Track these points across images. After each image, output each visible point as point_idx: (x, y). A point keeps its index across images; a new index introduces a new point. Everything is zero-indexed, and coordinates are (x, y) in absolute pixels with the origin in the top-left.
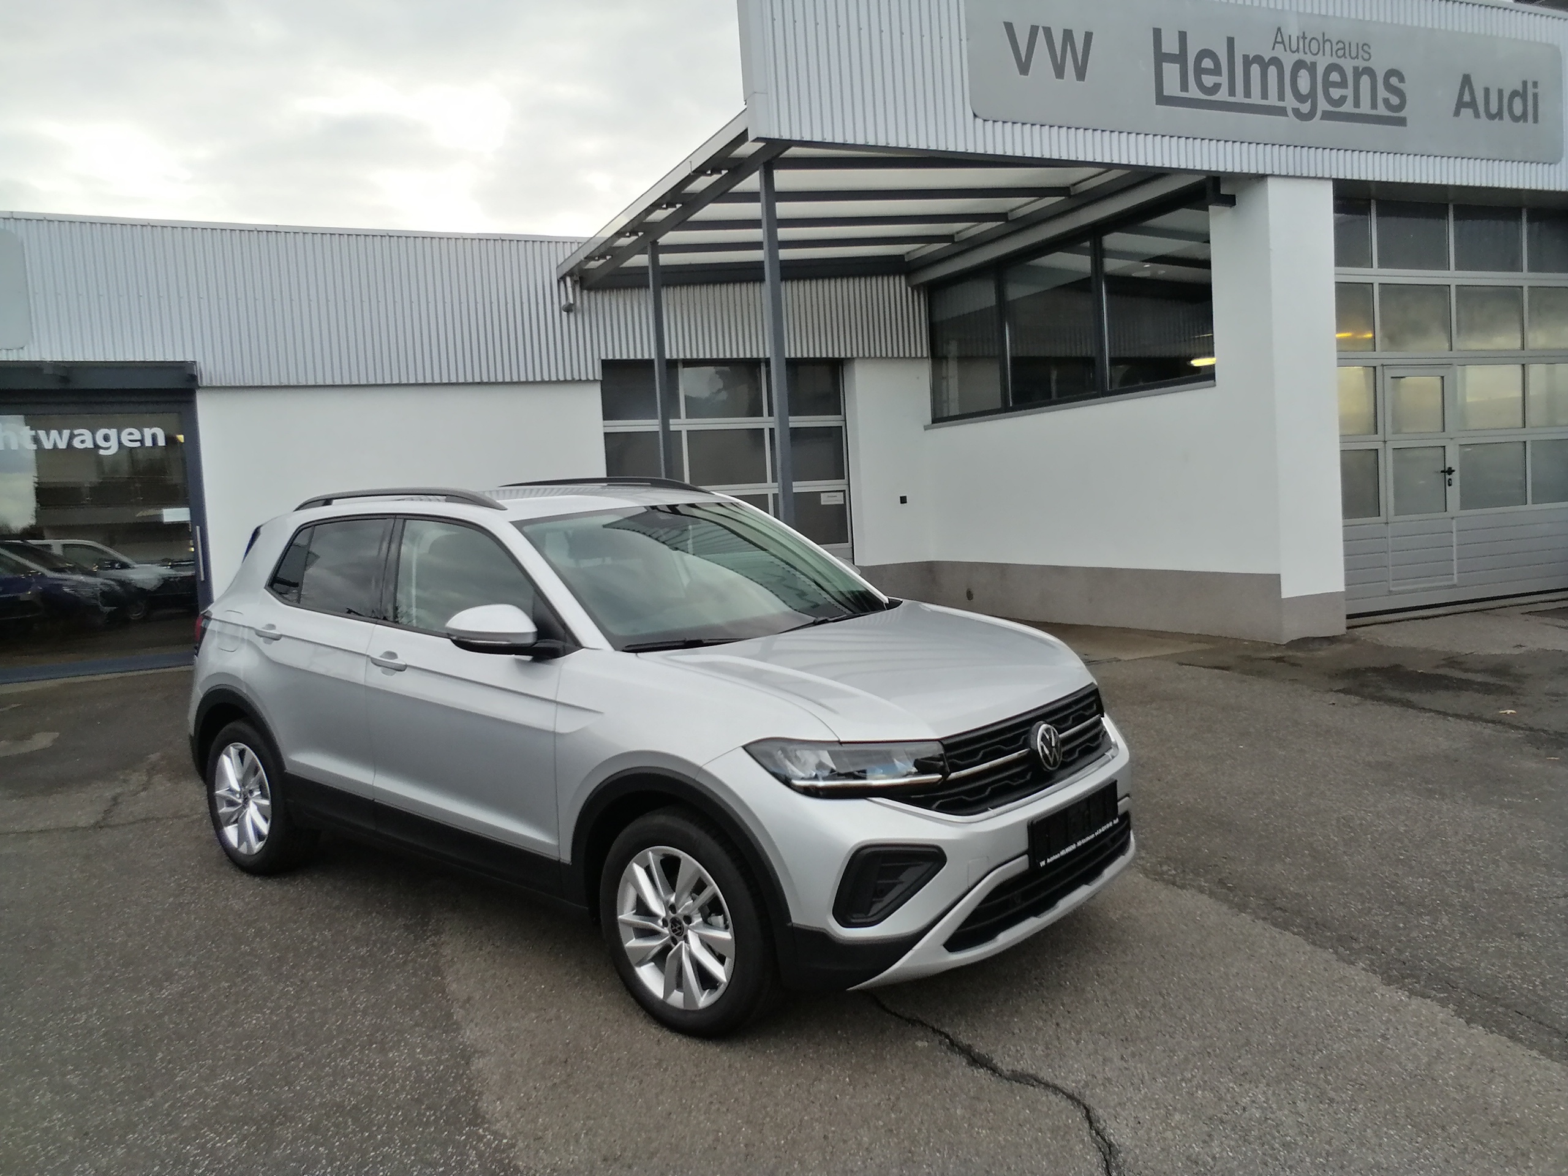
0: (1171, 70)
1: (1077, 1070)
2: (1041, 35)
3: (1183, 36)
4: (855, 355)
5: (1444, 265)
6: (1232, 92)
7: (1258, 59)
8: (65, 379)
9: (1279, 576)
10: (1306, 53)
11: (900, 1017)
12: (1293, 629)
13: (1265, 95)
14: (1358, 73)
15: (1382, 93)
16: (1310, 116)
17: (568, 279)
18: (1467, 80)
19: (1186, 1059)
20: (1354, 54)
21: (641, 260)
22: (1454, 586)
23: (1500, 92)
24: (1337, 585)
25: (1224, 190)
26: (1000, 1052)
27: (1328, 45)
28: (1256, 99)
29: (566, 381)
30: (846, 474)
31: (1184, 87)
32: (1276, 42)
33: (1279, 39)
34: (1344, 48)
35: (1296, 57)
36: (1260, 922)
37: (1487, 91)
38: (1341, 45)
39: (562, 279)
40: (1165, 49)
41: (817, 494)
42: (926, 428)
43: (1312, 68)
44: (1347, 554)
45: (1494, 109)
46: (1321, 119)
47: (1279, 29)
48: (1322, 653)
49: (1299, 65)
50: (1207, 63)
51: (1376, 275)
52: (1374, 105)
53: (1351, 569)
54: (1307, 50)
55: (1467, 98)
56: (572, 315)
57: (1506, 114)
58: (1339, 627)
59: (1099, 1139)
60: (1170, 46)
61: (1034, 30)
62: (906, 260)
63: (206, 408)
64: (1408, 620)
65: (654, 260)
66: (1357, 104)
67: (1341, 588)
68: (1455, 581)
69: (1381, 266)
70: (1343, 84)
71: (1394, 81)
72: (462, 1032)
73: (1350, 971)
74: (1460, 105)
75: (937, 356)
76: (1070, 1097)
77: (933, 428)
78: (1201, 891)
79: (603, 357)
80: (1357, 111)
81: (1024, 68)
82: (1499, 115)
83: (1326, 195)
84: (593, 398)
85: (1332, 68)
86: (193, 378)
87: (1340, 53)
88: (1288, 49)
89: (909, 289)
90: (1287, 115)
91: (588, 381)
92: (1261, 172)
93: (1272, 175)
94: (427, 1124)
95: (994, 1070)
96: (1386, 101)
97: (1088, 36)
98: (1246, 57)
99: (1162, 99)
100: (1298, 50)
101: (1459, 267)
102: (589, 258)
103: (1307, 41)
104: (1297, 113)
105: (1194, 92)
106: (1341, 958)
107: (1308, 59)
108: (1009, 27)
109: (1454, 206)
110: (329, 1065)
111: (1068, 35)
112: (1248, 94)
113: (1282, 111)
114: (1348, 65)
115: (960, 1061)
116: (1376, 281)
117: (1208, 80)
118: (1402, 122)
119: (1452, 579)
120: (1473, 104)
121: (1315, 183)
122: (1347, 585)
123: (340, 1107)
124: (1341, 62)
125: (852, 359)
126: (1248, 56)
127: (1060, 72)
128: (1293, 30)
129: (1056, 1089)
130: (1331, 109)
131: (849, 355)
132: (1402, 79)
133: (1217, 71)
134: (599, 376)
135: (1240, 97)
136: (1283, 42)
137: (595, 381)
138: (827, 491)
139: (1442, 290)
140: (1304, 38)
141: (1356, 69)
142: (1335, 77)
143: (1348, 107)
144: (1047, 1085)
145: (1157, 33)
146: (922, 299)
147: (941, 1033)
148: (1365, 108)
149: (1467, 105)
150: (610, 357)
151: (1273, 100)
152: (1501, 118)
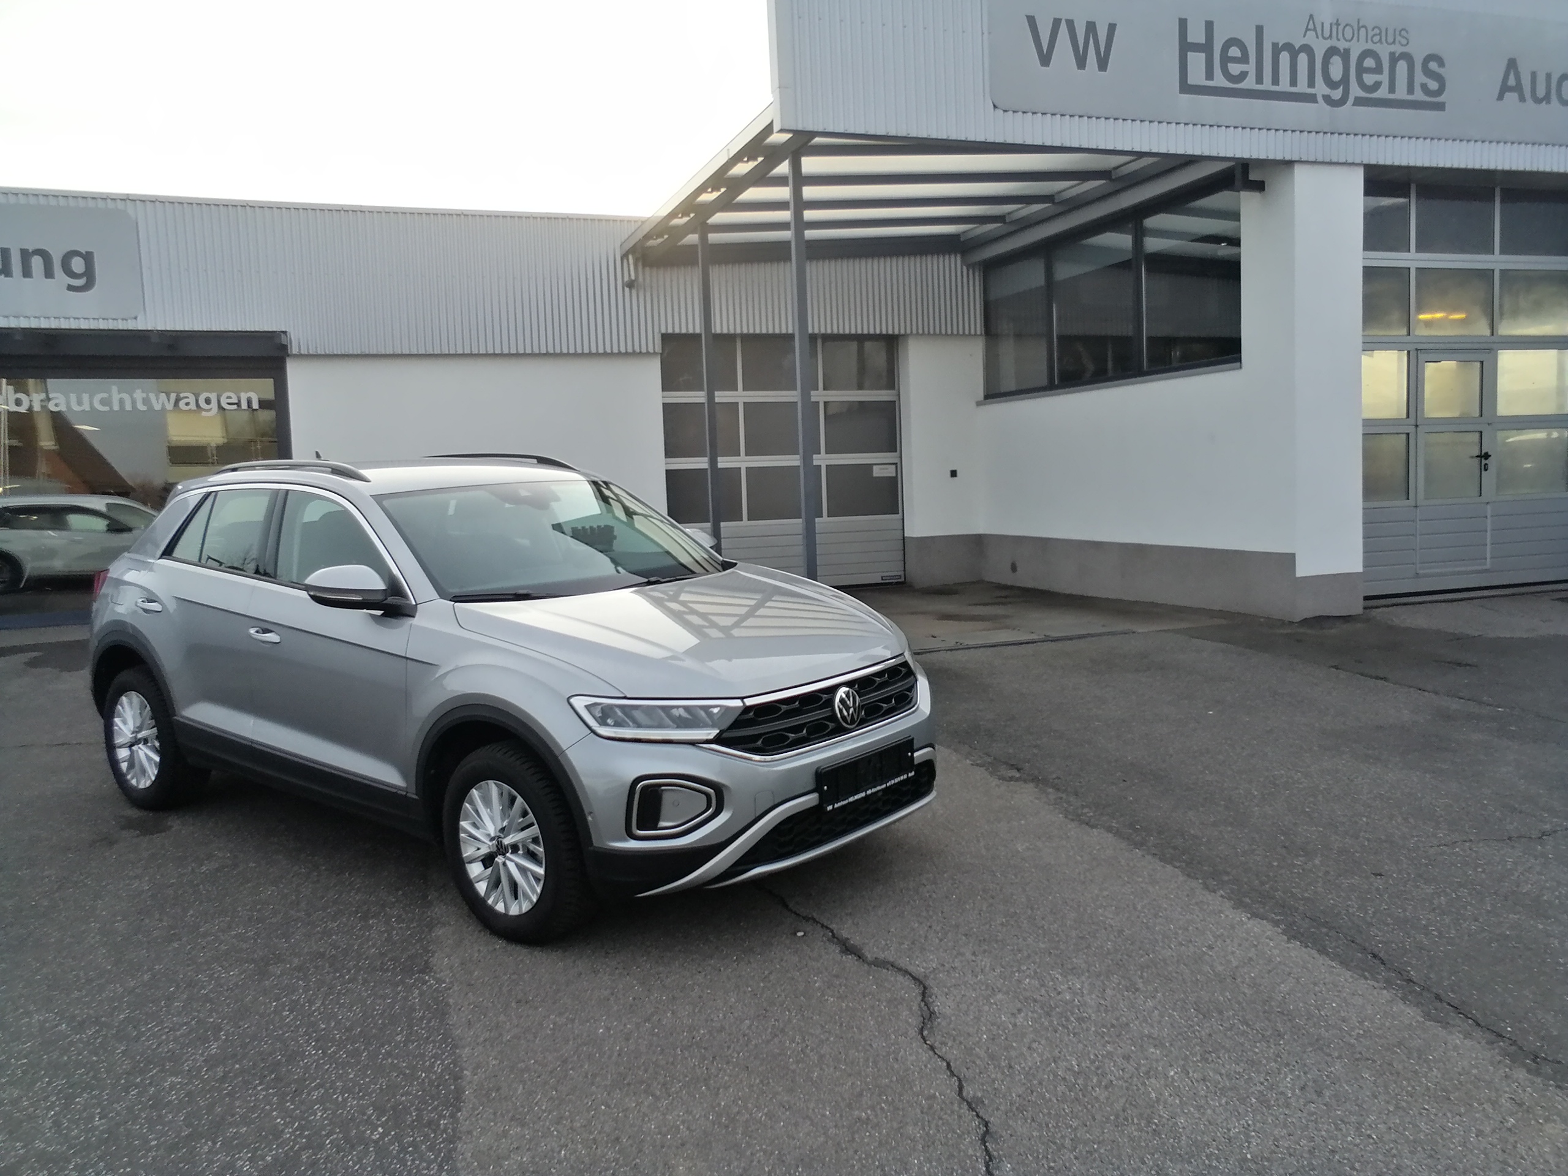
0: (1197, 60)
1: (931, 960)
2: (1063, 27)
3: (1209, 25)
4: (909, 332)
5: (1487, 248)
6: (1259, 80)
7: (1288, 47)
8: (171, 347)
9: (1293, 555)
10: (1339, 40)
11: (798, 915)
12: (1308, 607)
13: (1294, 82)
14: (1394, 59)
15: (1420, 78)
16: (1342, 102)
17: (630, 257)
18: (1512, 64)
19: (1029, 956)
20: (1390, 40)
21: (693, 238)
22: (1486, 571)
23: (1549, 76)
24: (1354, 563)
25: (1253, 176)
26: (871, 945)
27: (1363, 30)
28: (1284, 85)
29: (627, 354)
30: (898, 448)
31: (1210, 75)
32: (1307, 29)
33: (1311, 26)
34: (1380, 34)
35: (1328, 44)
36: (1149, 857)
37: (1534, 75)
38: (1377, 31)
39: (625, 256)
40: (1191, 38)
41: (869, 467)
42: (979, 404)
43: (1345, 55)
44: (1366, 537)
45: (1541, 92)
46: (1353, 105)
47: (1311, 17)
48: (1333, 631)
49: (1331, 52)
50: (1235, 52)
51: (1412, 259)
52: (1411, 90)
53: (1368, 552)
54: (1340, 35)
55: (1512, 82)
56: (634, 292)
57: (1554, 96)
58: (1356, 607)
59: (925, 1008)
60: (1197, 35)
61: (1057, 23)
62: (962, 239)
63: (296, 375)
64: (1431, 602)
65: (704, 238)
66: (1392, 89)
67: (1359, 569)
68: (1488, 565)
69: (1419, 249)
70: (1378, 70)
71: (1433, 66)
72: (433, 908)
73: (1209, 897)
74: (1504, 89)
75: (990, 332)
76: (914, 978)
77: (985, 404)
78: (1109, 829)
79: (663, 331)
80: (1392, 96)
81: (1045, 59)
82: (1547, 98)
83: (1357, 179)
84: (652, 372)
85: (1366, 54)
86: (284, 348)
87: (1376, 39)
88: (1320, 36)
89: (965, 267)
90: (1316, 102)
91: (648, 353)
92: (1288, 158)
93: (1300, 162)
94: (387, 970)
95: (860, 957)
96: (1424, 87)
97: (1112, 28)
98: (1275, 45)
99: (1186, 88)
100: (1331, 36)
101: (1503, 251)
102: (647, 237)
103: (1341, 28)
104: (1327, 99)
105: (1220, 81)
106: (1206, 887)
107: (1342, 45)
108: (1031, 21)
109: (1502, 189)
110: (320, 926)
111: (1091, 27)
112: (1275, 81)
113: (1311, 98)
114: (1384, 51)
115: (835, 949)
116: (1413, 265)
117: (1235, 69)
118: (1440, 107)
119: (1485, 564)
120: (1518, 88)
121: (1345, 169)
122: (1364, 566)
123: (322, 955)
124: (1376, 48)
125: (905, 336)
126: (1278, 44)
127: (1081, 63)
128: (1325, 17)
129: (906, 972)
130: (1362, 94)
131: (902, 332)
132: (1441, 62)
133: (1244, 59)
134: (658, 349)
135: (1267, 85)
136: (1315, 29)
137: (655, 353)
138: (879, 463)
139: (1486, 275)
140: (1338, 24)
141: (1392, 54)
142: (1369, 63)
143: (1382, 93)
144: (900, 970)
145: (1183, 23)
146: (977, 277)
147: (827, 928)
148: (1401, 93)
149: (1511, 89)
150: (670, 331)
151: (1302, 87)
152: (1549, 102)
